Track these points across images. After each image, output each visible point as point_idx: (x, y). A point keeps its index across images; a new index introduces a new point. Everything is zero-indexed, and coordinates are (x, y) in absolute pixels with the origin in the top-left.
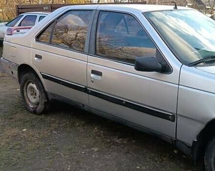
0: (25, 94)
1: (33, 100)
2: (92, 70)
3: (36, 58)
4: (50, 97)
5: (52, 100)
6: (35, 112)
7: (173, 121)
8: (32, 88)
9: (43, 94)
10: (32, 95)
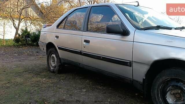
0: (49, 62)
1: (53, 65)
2: (85, 40)
3: (56, 38)
4: (62, 61)
5: (63, 63)
6: (53, 72)
7: (130, 66)
8: (53, 57)
9: (59, 60)
10: (53, 62)
